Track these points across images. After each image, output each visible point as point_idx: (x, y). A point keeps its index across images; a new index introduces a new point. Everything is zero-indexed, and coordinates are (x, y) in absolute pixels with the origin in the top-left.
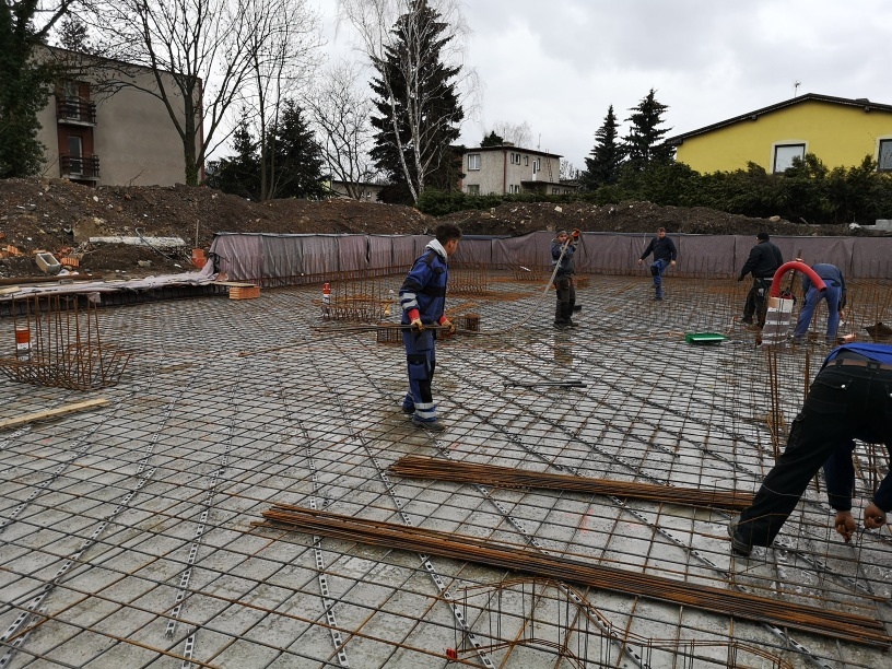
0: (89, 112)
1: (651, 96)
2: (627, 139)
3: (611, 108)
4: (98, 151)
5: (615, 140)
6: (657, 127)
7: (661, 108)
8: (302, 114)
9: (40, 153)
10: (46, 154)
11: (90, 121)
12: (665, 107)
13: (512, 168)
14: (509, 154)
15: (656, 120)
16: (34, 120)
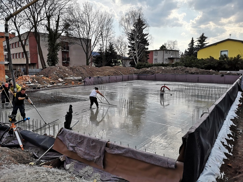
0: (68, 48)
1: (203, 35)
2: (196, 46)
3: (193, 38)
4: (70, 56)
5: (194, 46)
6: (204, 43)
7: (206, 38)
8: (113, 45)
9: (58, 59)
10: (59, 60)
11: (68, 50)
12: (207, 37)
13: (165, 54)
14: (164, 51)
15: (204, 41)
16: (57, 54)
